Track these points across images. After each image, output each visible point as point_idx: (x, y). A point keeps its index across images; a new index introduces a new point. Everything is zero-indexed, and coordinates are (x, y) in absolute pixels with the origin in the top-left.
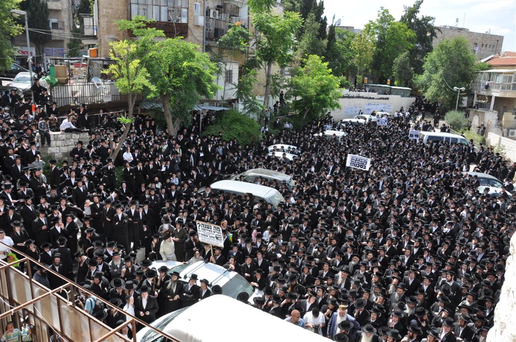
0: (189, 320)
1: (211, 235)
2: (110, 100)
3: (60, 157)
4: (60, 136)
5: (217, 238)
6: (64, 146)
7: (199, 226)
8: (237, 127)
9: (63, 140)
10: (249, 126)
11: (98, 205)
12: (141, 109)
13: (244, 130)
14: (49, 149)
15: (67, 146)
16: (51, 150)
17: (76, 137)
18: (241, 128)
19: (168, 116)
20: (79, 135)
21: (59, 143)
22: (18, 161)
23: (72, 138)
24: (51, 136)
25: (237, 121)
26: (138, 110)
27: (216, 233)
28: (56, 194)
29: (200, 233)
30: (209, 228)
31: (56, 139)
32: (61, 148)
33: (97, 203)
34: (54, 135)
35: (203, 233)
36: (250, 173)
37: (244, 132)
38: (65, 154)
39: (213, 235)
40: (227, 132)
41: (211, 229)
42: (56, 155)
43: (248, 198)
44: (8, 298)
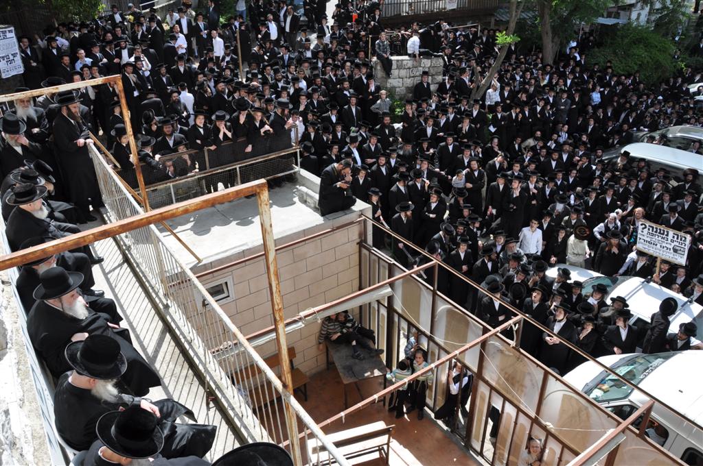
0: (682, 392)
1: (664, 245)
2: (455, 7)
3: (402, 93)
4: (405, 62)
5: (675, 251)
6: (409, 78)
7: (643, 228)
8: (640, 51)
9: (409, 68)
10: (659, 50)
11: (476, 174)
12: (496, 20)
13: (651, 57)
14: (390, 81)
15: (413, 77)
16: (392, 82)
17: (426, 63)
18: (646, 53)
19: (547, 33)
20: (430, 61)
21: (403, 73)
22: (354, 100)
23: (421, 67)
24: (393, 62)
25: (640, 42)
26: (490, 23)
27: (676, 243)
28: (411, 150)
29: (641, 237)
30: (663, 234)
31: (399, 68)
32: (405, 79)
33: (475, 170)
34: (398, 61)
35: (647, 239)
36: (676, 132)
37: (651, 60)
38: (408, 88)
39: (668, 246)
40: (624, 61)
41: (667, 235)
42: (397, 89)
43: (690, 177)
44: (386, 305)
